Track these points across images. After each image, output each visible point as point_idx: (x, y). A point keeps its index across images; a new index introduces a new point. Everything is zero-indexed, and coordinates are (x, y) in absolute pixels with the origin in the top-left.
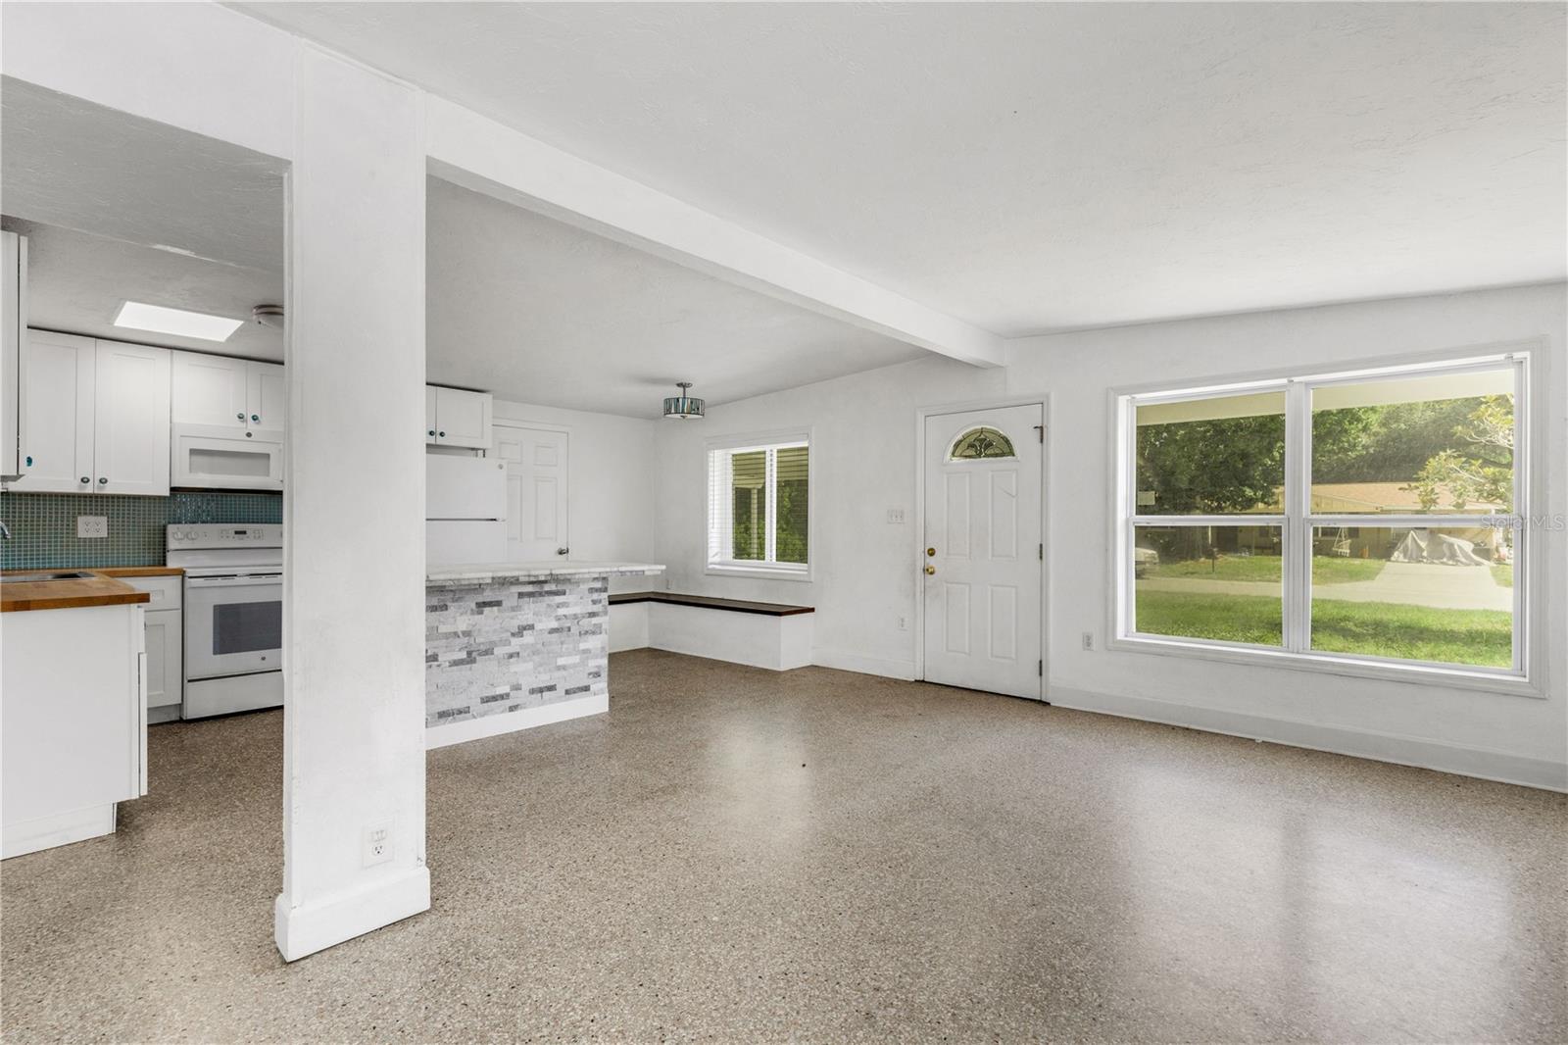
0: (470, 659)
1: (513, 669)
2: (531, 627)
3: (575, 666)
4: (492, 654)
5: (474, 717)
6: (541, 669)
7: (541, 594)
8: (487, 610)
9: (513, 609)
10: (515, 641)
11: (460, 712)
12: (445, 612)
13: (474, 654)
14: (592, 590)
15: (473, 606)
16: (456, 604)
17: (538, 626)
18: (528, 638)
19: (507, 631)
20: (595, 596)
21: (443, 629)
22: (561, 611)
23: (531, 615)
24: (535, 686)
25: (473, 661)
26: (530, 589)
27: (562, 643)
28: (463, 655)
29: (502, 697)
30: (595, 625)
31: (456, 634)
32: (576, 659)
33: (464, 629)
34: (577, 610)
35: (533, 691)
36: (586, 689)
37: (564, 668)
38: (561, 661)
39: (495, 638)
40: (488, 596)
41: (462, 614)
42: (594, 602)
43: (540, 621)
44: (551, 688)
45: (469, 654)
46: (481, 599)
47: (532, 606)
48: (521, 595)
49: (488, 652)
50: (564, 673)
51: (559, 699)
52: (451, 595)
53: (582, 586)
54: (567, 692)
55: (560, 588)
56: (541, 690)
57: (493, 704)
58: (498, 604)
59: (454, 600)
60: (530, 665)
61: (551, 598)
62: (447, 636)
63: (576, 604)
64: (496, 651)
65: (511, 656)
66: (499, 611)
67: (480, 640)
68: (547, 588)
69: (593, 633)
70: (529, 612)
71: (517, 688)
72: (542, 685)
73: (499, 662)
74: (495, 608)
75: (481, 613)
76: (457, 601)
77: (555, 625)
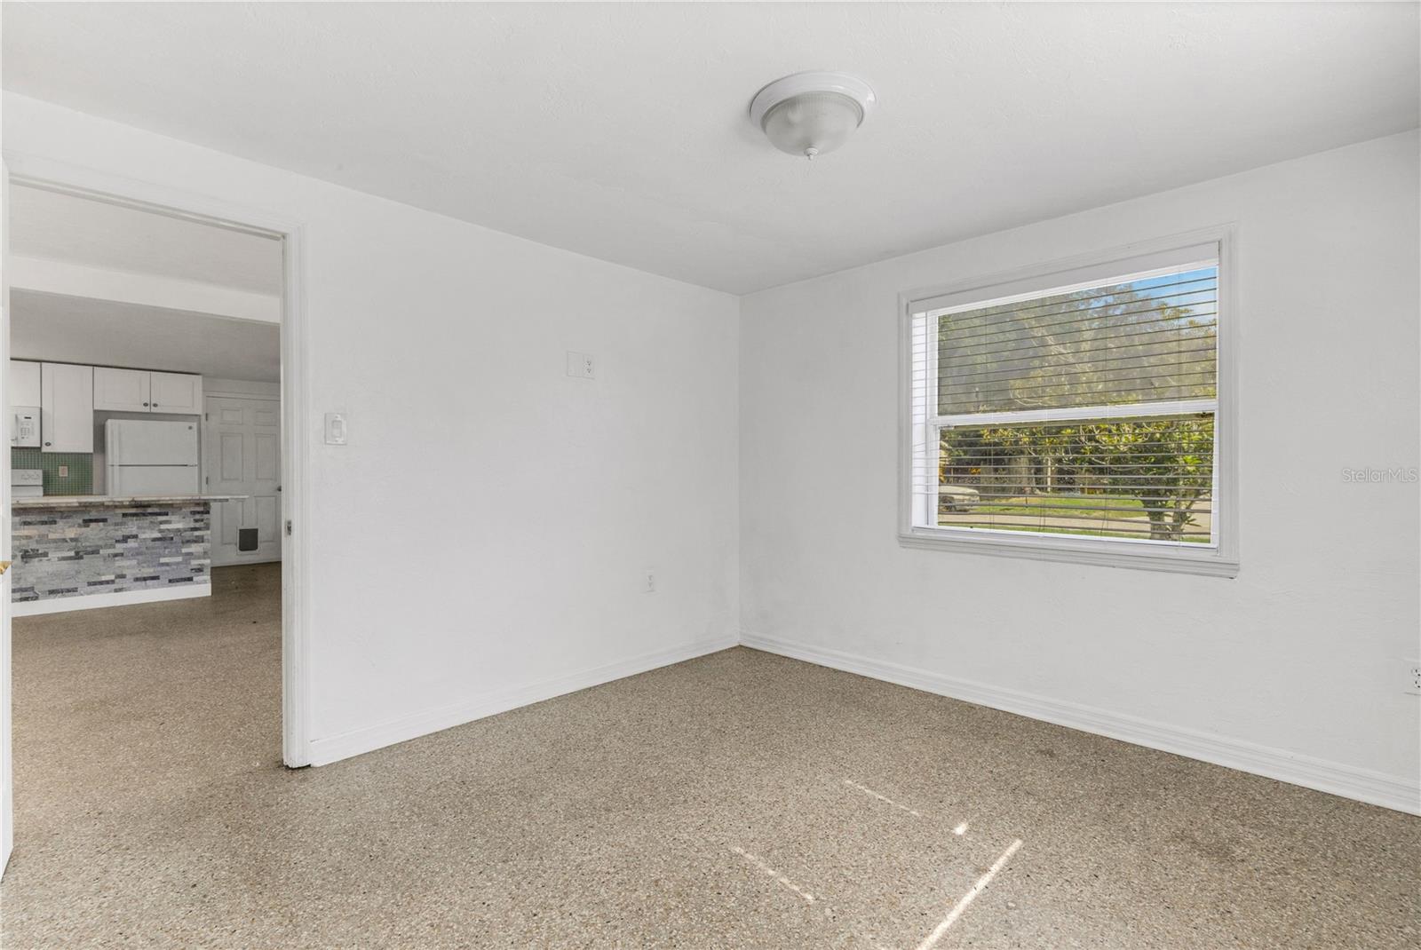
0: (78, 556)
1: (117, 564)
2: (135, 537)
3: (178, 563)
4: (98, 553)
5: (82, 595)
6: (144, 565)
7: (144, 515)
8: (93, 525)
9: (116, 524)
10: (118, 545)
11: (68, 591)
12: (54, 526)
13: (81, 554)
14: (194, 513)
15: (81, 521)
16: (64, 520)
17: (142, 536)
18: (132, 544)
19: (112, 539)
20: (198, 517)
21: (52, 536)
22: (163, 527)
23: (135, 528)
24: (139, 576)
25: (81, 558)
26: (133, 511)
27: (165, 548)
28: (72, 554)
29: (107, 582)
30: (196, 536)
31: (64, 540)
32: (180, 559)
33: (73, 536)
34: (180, 526)
35: (137, 579)
36: (190, 579)
37: (167, 564)
38: (163, 560)
39: (101, 543)
40: (94, 514)
41: (70, 527)
42: (196, 521)
43: (144, 533)
44: (156, 578)
45: (77, 553)
46: (87, 517)
47: (136, 523)
48: (125, 515)
49: (95, 552)
50: (168, 568)
51: (163, 586)
52: (60, 514)
53: (184, 510)
54: (170, 581)
55: (163, 511)
56: (145, 579)
57: (98, 587)
58: (104, 520)
59: (62, 518)
60: (134, 562)
61: (154, 517)
62: (55, 541)
63: (179, 522)
64: (101, 552)
65: (116, 555)
66: (104, 525)
67: (88, 544)
68: (150, 510)
69: (195, 542)
70: (132, 527)
71: (123, 576)
72: (145, 576)
73: (105, 560)
74: (101, 524)
75: (88, 526)
76: (65, 518)
77: (159, 535)
